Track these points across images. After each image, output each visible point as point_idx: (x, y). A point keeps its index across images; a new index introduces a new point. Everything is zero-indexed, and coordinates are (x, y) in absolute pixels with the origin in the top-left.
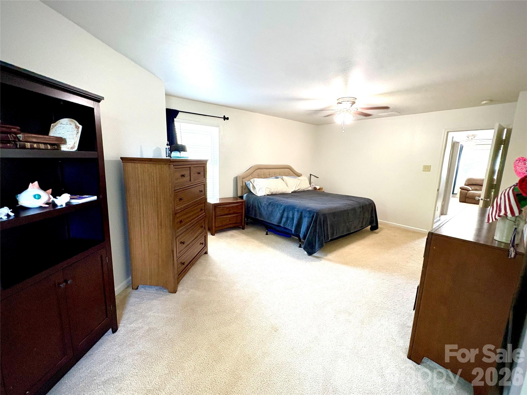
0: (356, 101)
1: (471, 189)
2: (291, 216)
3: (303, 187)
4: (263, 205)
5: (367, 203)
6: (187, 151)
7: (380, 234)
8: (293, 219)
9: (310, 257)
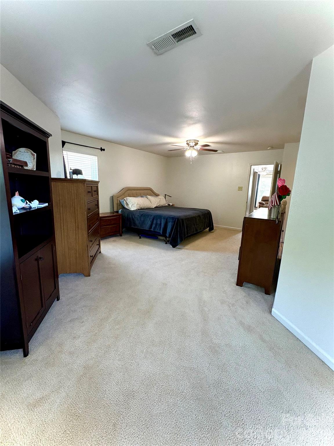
0: (199, 143)
1: (265, 203)
2: (159, 222)
3: (162, 203)
4: (136, 216)
5: (206, 212)
6: (83, 174)
7: (215, 233)
8: (161, 224)
9: (174, 249)
